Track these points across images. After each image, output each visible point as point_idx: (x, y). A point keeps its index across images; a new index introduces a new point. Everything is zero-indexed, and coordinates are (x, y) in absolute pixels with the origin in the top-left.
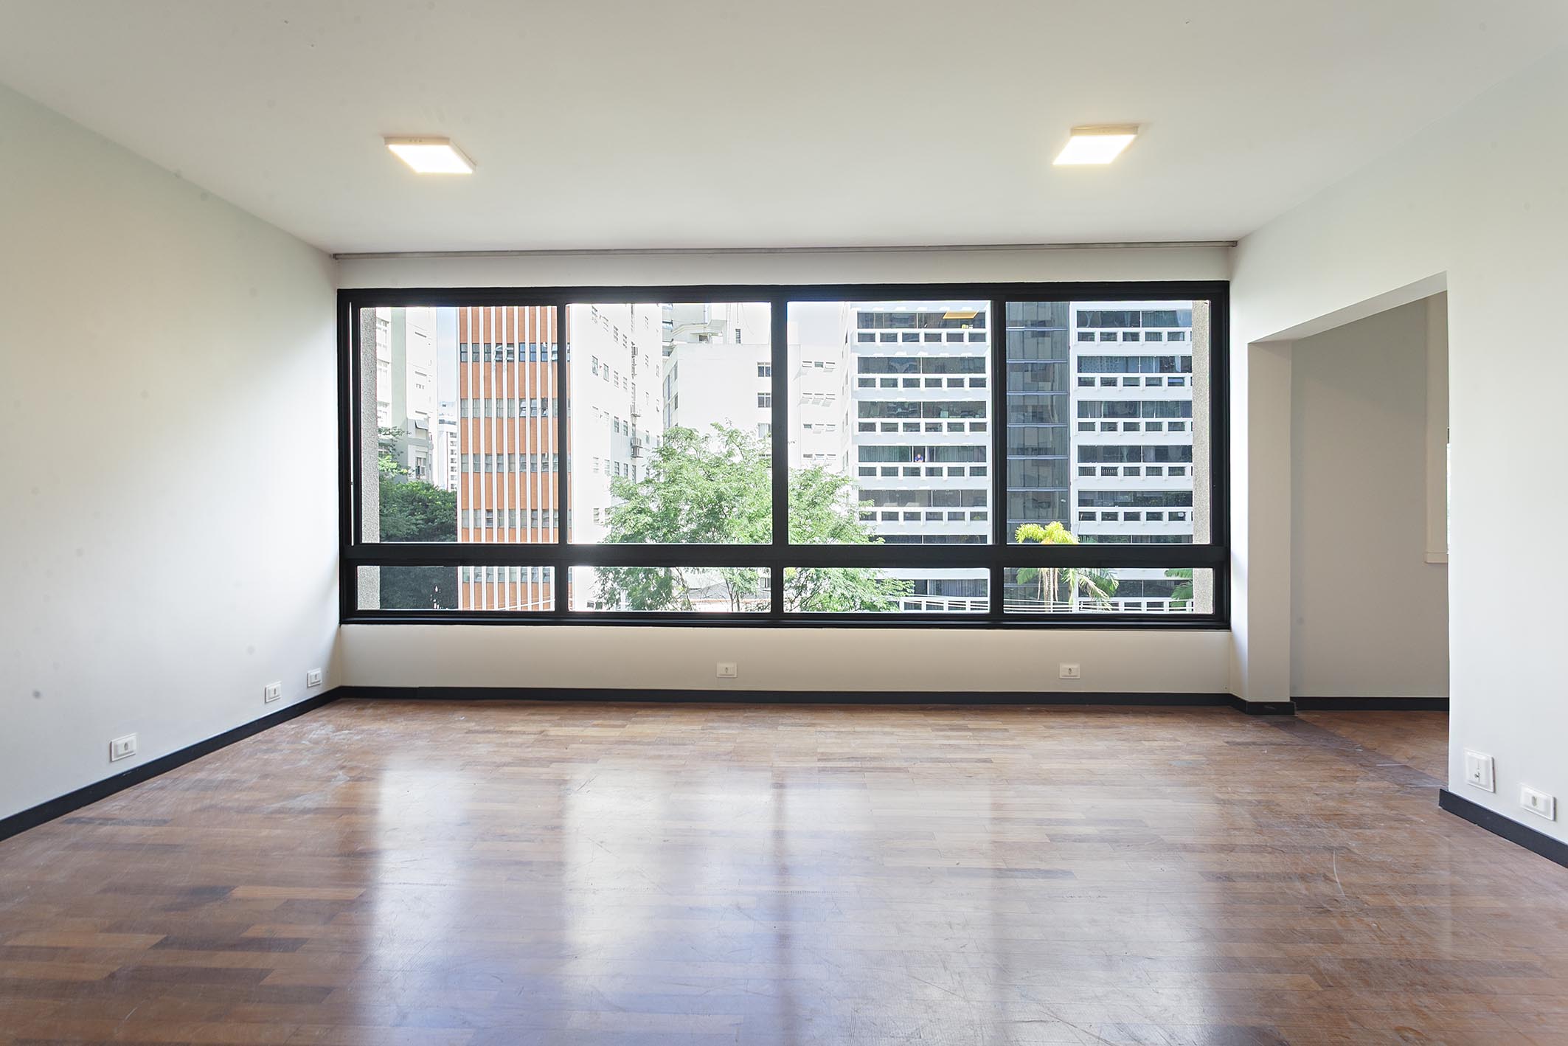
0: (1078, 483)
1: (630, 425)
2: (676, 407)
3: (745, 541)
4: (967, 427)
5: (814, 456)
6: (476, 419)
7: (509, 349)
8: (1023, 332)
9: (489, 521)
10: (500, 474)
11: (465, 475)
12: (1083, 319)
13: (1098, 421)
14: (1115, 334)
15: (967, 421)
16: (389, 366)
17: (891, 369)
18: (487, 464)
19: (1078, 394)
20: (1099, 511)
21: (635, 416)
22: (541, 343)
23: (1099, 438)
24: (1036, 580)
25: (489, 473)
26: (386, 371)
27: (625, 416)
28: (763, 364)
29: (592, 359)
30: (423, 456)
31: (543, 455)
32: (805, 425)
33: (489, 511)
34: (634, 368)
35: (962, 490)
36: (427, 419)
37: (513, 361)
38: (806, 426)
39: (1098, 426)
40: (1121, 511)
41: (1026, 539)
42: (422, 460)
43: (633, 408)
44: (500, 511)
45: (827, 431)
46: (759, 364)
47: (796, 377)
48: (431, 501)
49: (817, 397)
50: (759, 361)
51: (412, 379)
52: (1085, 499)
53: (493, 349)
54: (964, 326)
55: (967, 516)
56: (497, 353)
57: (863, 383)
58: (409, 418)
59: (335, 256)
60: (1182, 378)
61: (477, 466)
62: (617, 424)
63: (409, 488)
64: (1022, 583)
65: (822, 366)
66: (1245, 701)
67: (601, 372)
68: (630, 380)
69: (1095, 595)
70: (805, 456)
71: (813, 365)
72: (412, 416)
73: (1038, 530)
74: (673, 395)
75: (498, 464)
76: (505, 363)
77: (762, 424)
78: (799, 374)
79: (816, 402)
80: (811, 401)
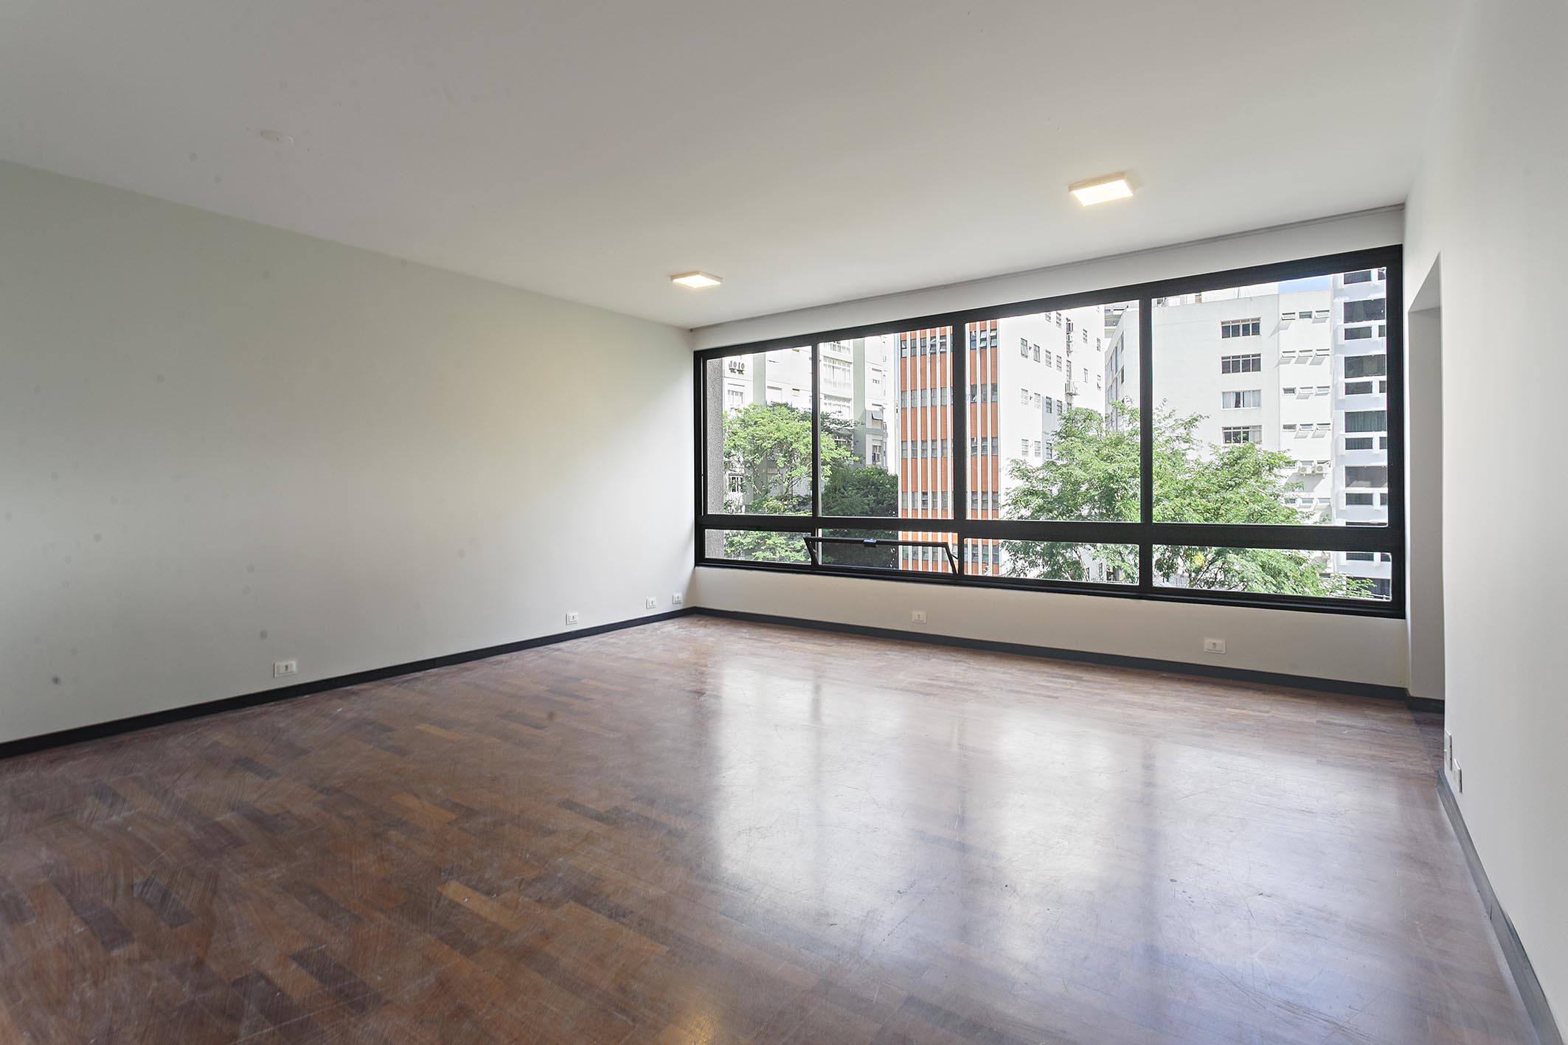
1: (1064, 402)
2: (1123, 381)
5: (1298, 427)
6: (914, 409)
7: (941, 341)
9: (924, 502)
10: (934, 459)
11: (904, 460)
16: (852, 365)
18: (923, 450)
21: (1071, 395)
22: (971, 332)
25: (924, 459)
26: (849, 371)
27: (1058, 395)
28: (1229, 322)
29: (1020, 341)
30: (878, 444)
31: (972, 439)
32: (1285, 390)
33: (925, 494)
34: (1068, 346)
36: (882, 410)
37: (945, 352)
38: (1287, 391)
42: (878, 448)
43: (1067, 386)
44: (934, 494)
45: (1317, 395)
46: (1222, 323)
47: (1273, 334)
48: (881, 485)
49: (1302, 354)
50: (1223, 320)
51: (869, 375)
53: (928, 343)
56: (932, 345)
57: (1353, 334)
58: (867, 409)
59: (691, 330)
61: (914, 452)
62: (1049, 404)
63: (865, 473)
65: (1310, 317)
67: (1031, 353)
68: (1064, 358)
70: (1285, 427)
71: (1297, 316)
72: (869, 407)
74: (1119, 369)
75: (933, 449)
76: (938, 355)
77: (1227, 393)
78: (1278, 329)
79: (1301, 361)
80: (1294, 360)
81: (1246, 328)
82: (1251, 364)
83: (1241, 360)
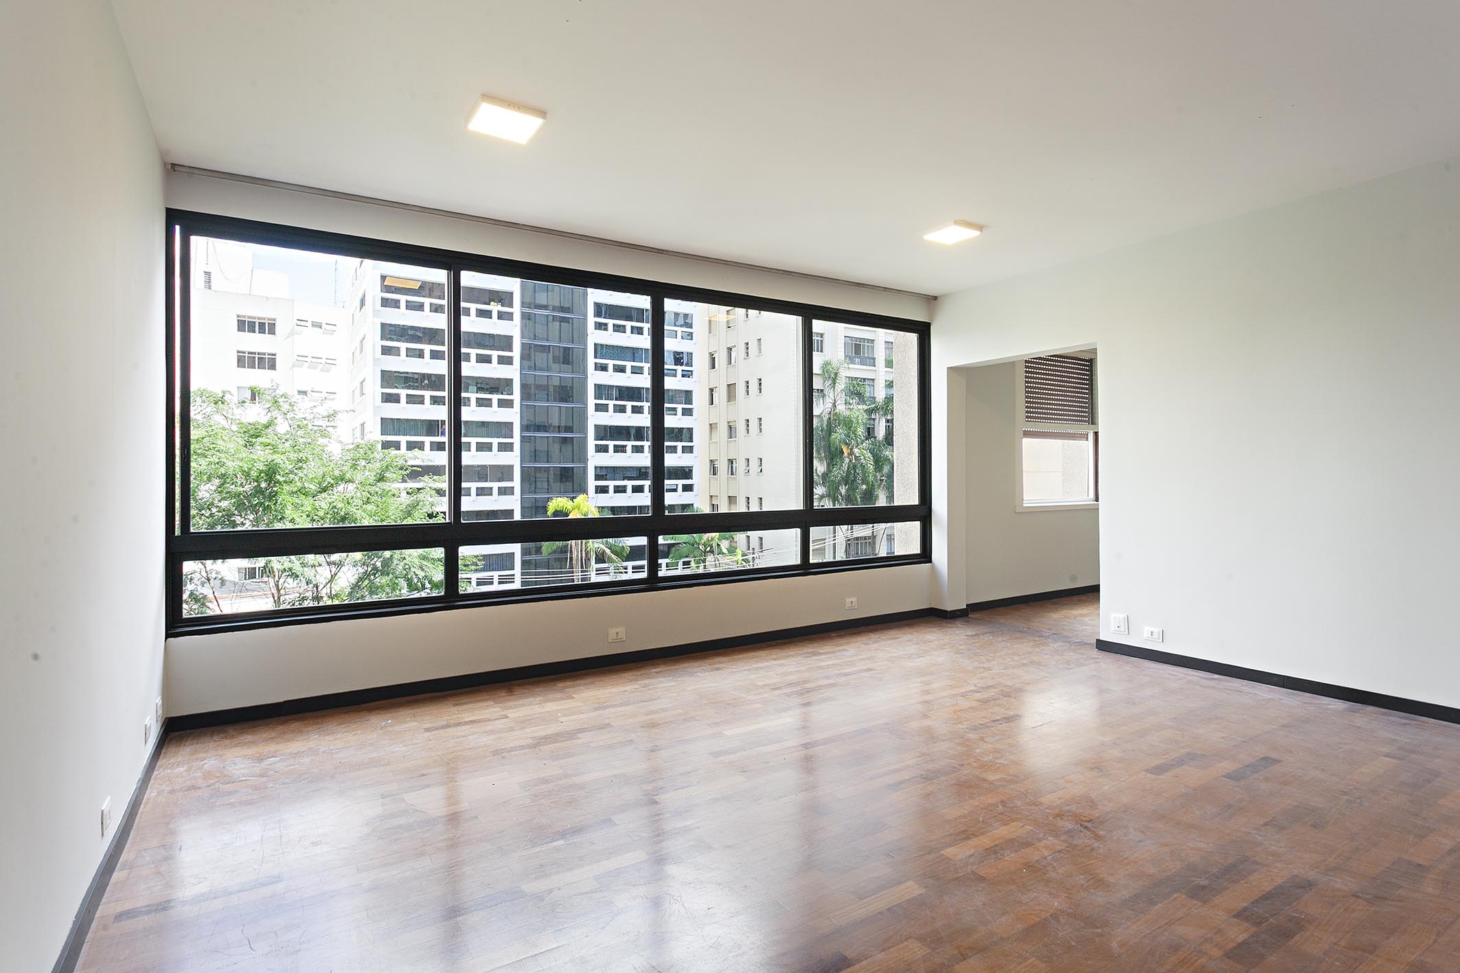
0: (595, 460)
3: (304, 523)
4: (495, 403)
8: (547, 315)
12: (600, 309)
13: (611, 403)
14: (624, 326)
15: (495, 398)
17: (417, 339)
19: (595, 378)
20: (611, 484)
23: (611, 419)
24: (564, 550)
28: (245, 317)
32: (298, 392)
35: (490, 466)
38: (300, 392)
39: (611, 408)
40: (629, 484)
41: (556, 513)
45: (326, 400)
46: (238, 316)
47: (288, 337)
49: (313, 360)
50: (239, 314)
52: (602, 473)
54: (492, 303)
55: (495, 491)
57: (386, 351)
60: (675, 370)
64: (546, 554)
65: (321, 327)
66: (946, 611)
69: (611, 560)
71: (309, 324)
73: (568, 503)
77: (243, 388)
78: (292, 333)
79: (313, 366)
80: (307, 365)
81: (262, 325)
82: (267, 362)
83: (257, 356)
